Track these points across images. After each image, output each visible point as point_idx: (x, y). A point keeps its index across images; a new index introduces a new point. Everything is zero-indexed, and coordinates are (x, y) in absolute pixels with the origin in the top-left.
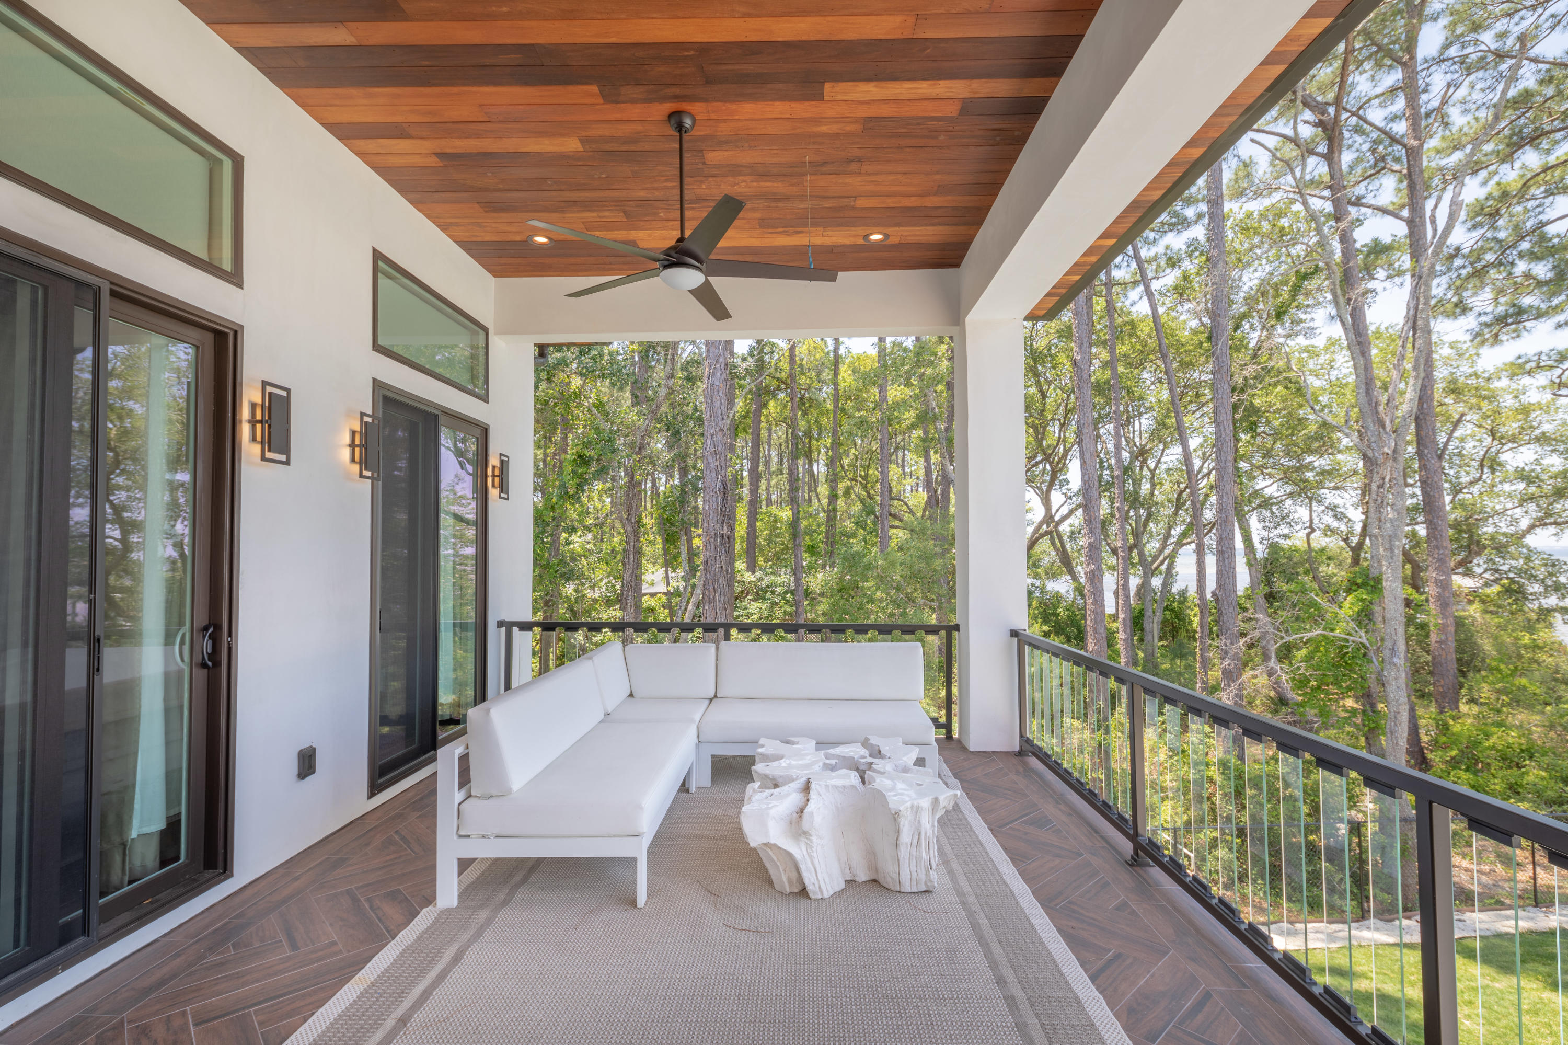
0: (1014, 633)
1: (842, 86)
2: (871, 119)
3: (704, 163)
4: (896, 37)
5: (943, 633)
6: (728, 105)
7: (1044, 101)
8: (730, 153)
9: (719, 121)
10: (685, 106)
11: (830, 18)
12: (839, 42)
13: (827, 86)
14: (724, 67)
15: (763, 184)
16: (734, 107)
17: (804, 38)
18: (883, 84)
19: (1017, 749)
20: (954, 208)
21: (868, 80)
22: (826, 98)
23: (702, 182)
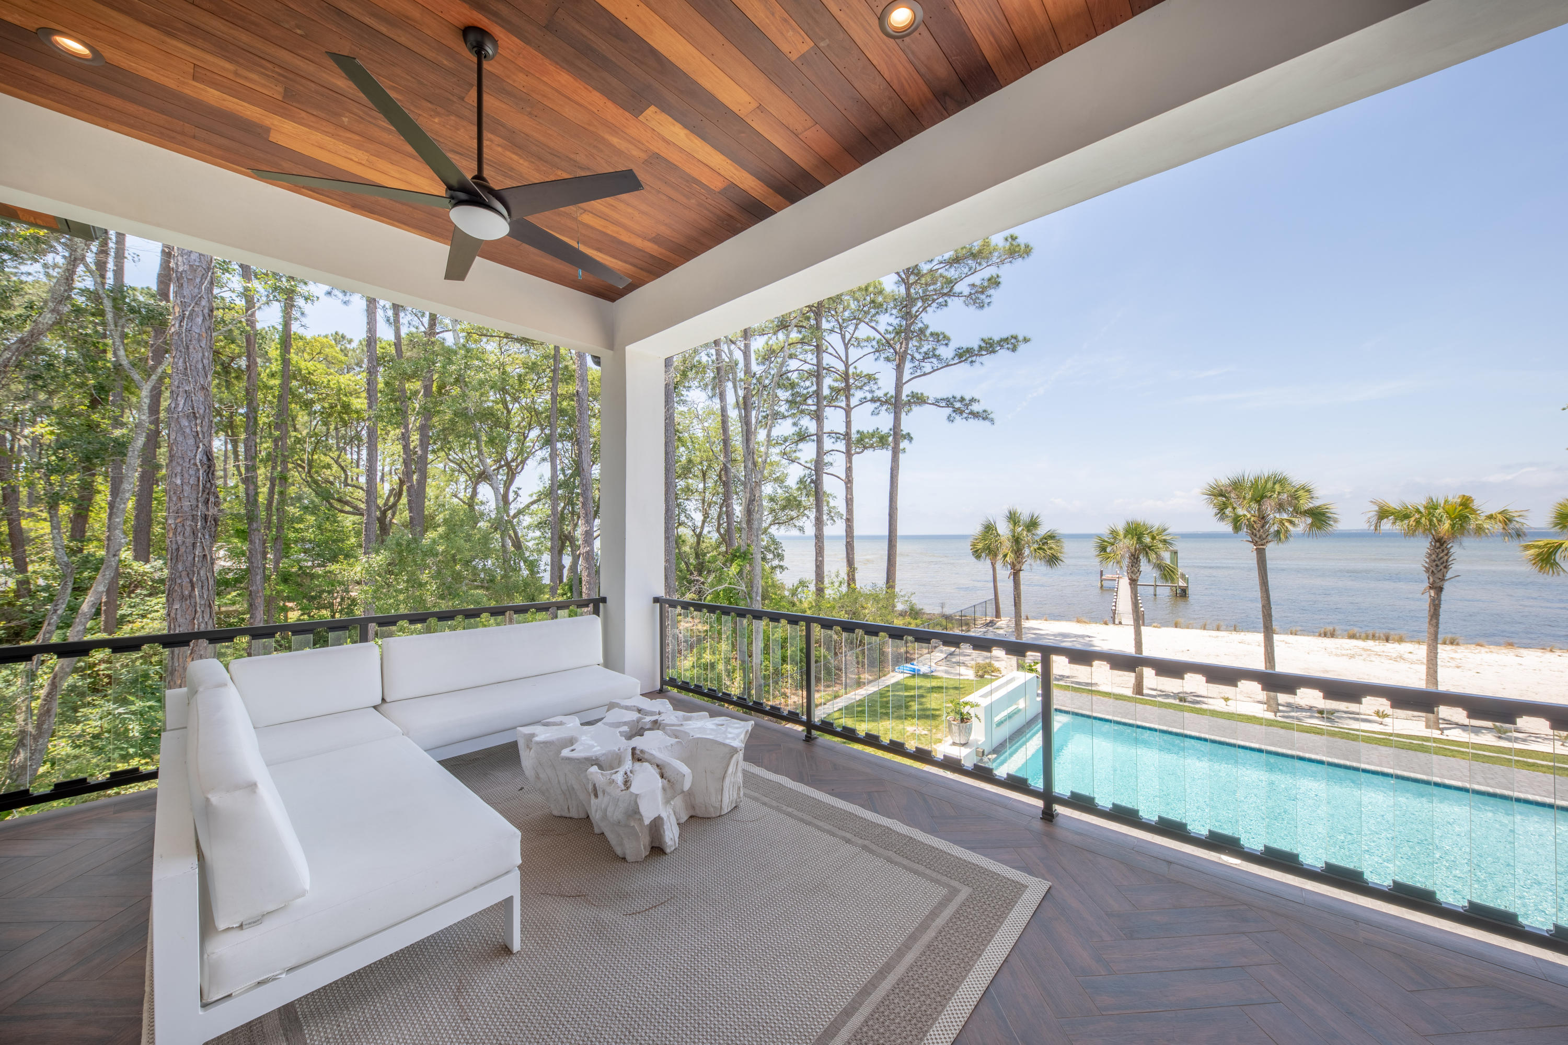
0: (656, 600)
1: (664, 117)
2: (657, 156)
3: (462, 99)
4: (733, 109)
5: (591, 605)
6: (547, 62)
7: (772, 213)
8: (504, 106)
9: (521, 70)
10: (496, 30)
11: (705, 59)
12: (695, 83)
13: (652, 109)
14: (578, 27)
15: (508, 154)
16: (552, 68)
17: (672, 59)
18: (693, 137)
19: (658, 687)
20: (652, 256)
21: (686, 126)
22: (641, 118)
23: (438, 114)
